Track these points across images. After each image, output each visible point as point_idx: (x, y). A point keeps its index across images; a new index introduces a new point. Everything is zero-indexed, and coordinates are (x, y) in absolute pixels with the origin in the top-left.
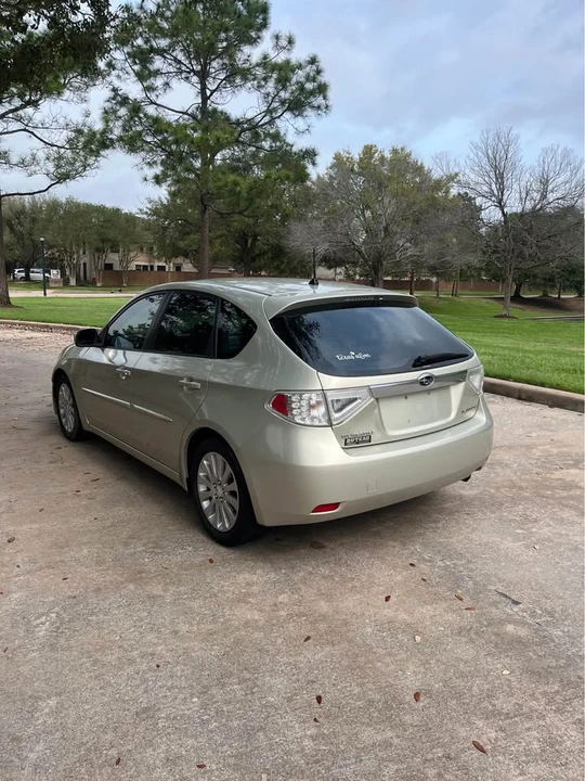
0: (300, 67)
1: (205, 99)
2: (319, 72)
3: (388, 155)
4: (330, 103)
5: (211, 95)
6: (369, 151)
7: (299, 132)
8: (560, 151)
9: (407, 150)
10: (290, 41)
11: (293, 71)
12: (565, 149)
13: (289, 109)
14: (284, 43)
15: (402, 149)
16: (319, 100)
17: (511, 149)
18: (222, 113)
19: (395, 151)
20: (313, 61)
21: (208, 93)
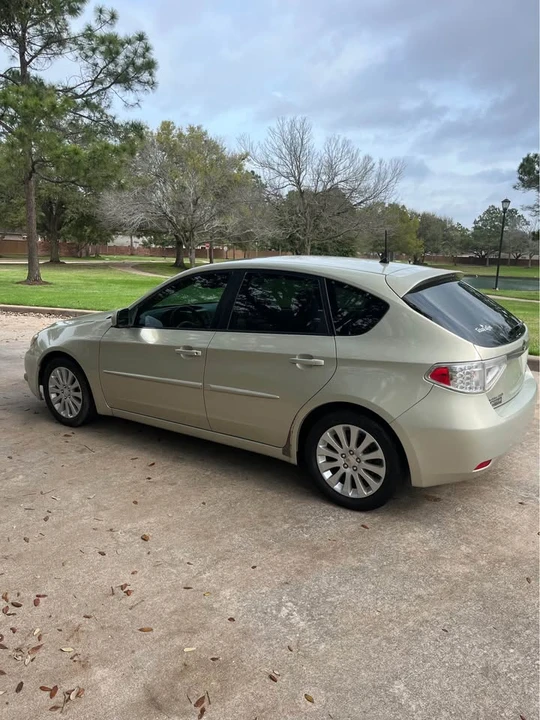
0: (129, 42)
1: (24, 64)
2: (147, 49)
3: (186, 133)
4: (156, 80)
5: (31, 61)
6: (167, 127)
7: (127, 105)
8: (340, 141)
9: (204, 129)
10: (113, 17)
11: (122, 45)
12: (345, 140)
13: (116, 82)
14: (107, 17)
15: (199, 128)
16: (145, 76)
17: (305, 137)
18: (36, 79)
19: (192, 129)
20: (141, 38)
21: (27, 59)
